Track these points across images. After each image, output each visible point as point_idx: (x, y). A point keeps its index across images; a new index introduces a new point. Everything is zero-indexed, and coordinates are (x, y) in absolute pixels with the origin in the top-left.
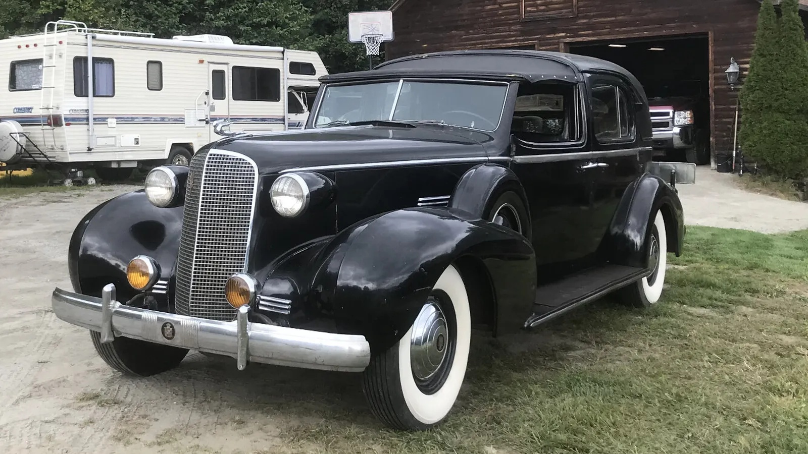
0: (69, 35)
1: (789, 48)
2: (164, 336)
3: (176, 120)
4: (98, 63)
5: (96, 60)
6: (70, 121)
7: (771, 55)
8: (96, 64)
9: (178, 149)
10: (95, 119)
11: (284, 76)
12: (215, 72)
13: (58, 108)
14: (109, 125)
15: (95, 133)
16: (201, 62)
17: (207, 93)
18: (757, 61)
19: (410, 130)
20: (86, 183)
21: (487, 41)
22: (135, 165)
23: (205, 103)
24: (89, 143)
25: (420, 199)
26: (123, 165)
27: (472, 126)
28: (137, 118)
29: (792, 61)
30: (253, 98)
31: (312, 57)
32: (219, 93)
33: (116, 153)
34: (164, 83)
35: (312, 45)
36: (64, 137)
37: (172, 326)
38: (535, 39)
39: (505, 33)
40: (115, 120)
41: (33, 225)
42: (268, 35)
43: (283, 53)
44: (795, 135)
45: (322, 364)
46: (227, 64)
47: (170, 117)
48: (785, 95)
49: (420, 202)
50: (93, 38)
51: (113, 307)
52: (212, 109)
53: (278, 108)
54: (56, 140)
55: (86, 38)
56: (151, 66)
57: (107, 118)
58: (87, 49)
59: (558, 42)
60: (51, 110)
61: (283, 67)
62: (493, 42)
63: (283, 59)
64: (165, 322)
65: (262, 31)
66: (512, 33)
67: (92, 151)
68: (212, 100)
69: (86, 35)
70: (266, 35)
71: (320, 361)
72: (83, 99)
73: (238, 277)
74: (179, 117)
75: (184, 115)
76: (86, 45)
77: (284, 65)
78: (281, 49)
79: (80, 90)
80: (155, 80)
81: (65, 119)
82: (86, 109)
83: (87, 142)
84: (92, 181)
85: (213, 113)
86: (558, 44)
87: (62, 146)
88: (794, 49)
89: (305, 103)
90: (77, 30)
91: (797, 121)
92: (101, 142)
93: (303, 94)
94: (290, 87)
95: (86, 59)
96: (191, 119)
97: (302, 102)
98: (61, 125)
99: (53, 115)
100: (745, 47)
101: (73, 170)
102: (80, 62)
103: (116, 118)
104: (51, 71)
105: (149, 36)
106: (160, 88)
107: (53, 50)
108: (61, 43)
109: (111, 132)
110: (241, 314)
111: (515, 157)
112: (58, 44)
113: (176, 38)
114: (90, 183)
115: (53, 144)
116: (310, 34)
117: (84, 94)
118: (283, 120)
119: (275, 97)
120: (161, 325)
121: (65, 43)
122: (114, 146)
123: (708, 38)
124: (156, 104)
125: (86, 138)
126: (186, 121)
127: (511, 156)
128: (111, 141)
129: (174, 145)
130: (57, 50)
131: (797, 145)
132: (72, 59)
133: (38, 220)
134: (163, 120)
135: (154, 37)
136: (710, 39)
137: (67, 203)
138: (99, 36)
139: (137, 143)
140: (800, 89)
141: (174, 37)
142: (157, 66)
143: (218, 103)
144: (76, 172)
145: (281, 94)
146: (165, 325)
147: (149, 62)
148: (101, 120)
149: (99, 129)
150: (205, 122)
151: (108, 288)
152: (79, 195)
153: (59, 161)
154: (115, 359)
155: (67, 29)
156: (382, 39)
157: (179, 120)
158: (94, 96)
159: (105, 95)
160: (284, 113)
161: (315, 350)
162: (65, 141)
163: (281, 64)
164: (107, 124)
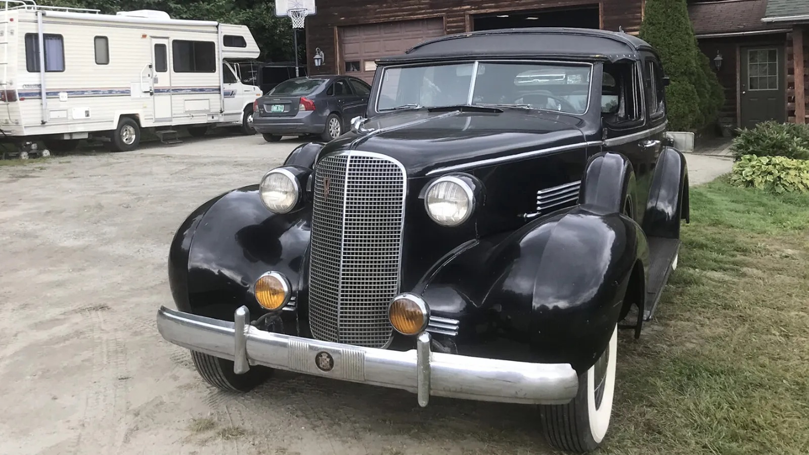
0: (19, 12)
1: (675, 17)
2: (320, 368)
3: (123, 92)
4: (48, 39)
5: (47, 36)
6: (24, 96)
7: (659, 23)
8: (46, 41)
9: (125, 120)
10: (47, 94)
11: (218, 48)
12: (157, 46)
13: (11, 84)
14: (61, 99)
15: (48, 107)
16: (144, 36)
17: (150, 66)
18: (647, 29)
19: (498, 115)
20: (41, 155)
21: (399, 14)
22: (86, 136)
23: (149, 75)
24: (42, 117)
25: (539, 192)
26: (75, 137)
27: (559, 109)
28: (87, 91)
29: (678, 29)
30: (192, 70)
31: (243, 31)
32: (161, 66)
33: (69, 126)
34: (110, 57)
35: (237, 18)
36: (19, 112)
37: (329, 356)
38: (444, 11)
39: (416, 7)
40: (66, 94)
41: (18, 205)
42: (197, 10)
43: (217, 27)
44: (680, 94)
45: (523, 397)
46: (167, 38)
47: (117, 90)
48: (672, 59)
49: (539, 195)
50: (43, 15)
51: (248, 333)
52: (156, 81)
53: (214, 78)
54: (10, 114)
55: (37, 15)
56: (98, 41)
57: (58, 92)
58: (37, 26)
59: (464, 14)
60: (4, 86)
61: (217, 39)
62: (404, 15)
63: (217, 33)
64: (320, 351)
65: (191, 6)
66: (421, 6)
67: (46, 124)
68: (155, 73)
69: (36, 12)
70: (195, 10)
71: (521, 394)
72: (35, 75)
73: (406, 299)
74: (124, 89)
75: (130, 88)
76: (36, 22)
77: (218, 39)
78: (216, 23)
79: (32, 65)
80: (102, 55)
81: (20, 94)
82: (38, 83)
83: (40, 116)
84: (46, 153)
85: (156, 85)
86: (464, 15)
87: (16, 120)
88: (678, 18)
89: (238, 75)
90: (26, 8)
91: (681, 82)
92: (53, 115)
93: (237, 65)
94: (224, 59)
95: (36, 35)
96: (136, 92)
97: (235, 74)
98: (15, 100)
99: (7, 91)
100: (630, 16)
101: (28, 143)
102: (31, 39)
103: (67, 92)
104: (4, 48)
105: (95, 12)
106: (107, 62)
107: (4, 27)
108: (12, 20)
109: (63, 106)
110: (423, 343)
111: (606, 140)
112: (9, 21)
113: (120, 14)
114: (45, 155)
115: (8, 118)
116: (233, 9)
117: (36, 69)
118: (219, 89)
119: (212, 69)
120: (315, 354)
121: (16, 20)
122: (66, 118)
123: (598, 9)
124: (103, 77)
125: (39, 112)
126: (132, 93)
127: (603, 140)
128: (63, 114)
129: (122, 116)
130: (9, 27)
131: (682, 103)
132: (24, 35)
133: (21, 200)
134: (110, 93)
135: (99, 13)
136: (600, 10)
137: (37, 179)
138: (48, 13)
139: (88, 115)
140: (684, 53)
141: (118, 13)
142: (103, 41)
143: (160, 75)
144: (30, 145)
145: (217, 66)
146: (319, 355)
147: (96, 38)
148: (53, 94)
149: (51, 103)
150: (149, 94)
151: (241, 311)
152: (41, 169)
153: (15, 135)
154: (219, 378)
155: (17, 7)
156: (307, 13)
157: (126, 92)
158: (46, 71)
159: (56, 70)
160: (220, 83)
161: (515, 383)
162: (20, 116)
163: (216, 37)
164: (58, 98)
